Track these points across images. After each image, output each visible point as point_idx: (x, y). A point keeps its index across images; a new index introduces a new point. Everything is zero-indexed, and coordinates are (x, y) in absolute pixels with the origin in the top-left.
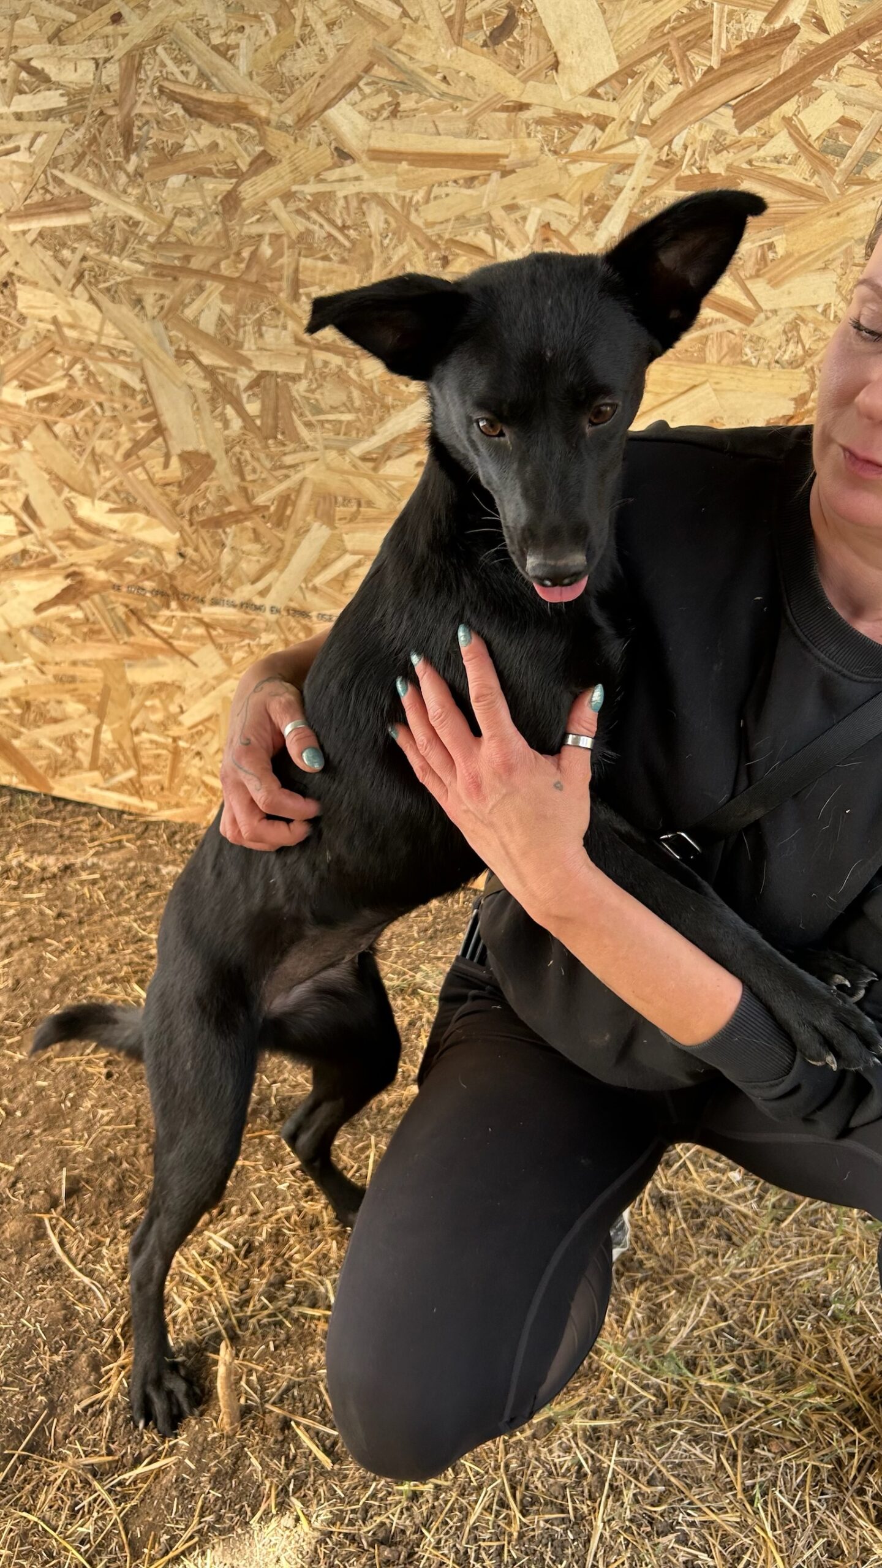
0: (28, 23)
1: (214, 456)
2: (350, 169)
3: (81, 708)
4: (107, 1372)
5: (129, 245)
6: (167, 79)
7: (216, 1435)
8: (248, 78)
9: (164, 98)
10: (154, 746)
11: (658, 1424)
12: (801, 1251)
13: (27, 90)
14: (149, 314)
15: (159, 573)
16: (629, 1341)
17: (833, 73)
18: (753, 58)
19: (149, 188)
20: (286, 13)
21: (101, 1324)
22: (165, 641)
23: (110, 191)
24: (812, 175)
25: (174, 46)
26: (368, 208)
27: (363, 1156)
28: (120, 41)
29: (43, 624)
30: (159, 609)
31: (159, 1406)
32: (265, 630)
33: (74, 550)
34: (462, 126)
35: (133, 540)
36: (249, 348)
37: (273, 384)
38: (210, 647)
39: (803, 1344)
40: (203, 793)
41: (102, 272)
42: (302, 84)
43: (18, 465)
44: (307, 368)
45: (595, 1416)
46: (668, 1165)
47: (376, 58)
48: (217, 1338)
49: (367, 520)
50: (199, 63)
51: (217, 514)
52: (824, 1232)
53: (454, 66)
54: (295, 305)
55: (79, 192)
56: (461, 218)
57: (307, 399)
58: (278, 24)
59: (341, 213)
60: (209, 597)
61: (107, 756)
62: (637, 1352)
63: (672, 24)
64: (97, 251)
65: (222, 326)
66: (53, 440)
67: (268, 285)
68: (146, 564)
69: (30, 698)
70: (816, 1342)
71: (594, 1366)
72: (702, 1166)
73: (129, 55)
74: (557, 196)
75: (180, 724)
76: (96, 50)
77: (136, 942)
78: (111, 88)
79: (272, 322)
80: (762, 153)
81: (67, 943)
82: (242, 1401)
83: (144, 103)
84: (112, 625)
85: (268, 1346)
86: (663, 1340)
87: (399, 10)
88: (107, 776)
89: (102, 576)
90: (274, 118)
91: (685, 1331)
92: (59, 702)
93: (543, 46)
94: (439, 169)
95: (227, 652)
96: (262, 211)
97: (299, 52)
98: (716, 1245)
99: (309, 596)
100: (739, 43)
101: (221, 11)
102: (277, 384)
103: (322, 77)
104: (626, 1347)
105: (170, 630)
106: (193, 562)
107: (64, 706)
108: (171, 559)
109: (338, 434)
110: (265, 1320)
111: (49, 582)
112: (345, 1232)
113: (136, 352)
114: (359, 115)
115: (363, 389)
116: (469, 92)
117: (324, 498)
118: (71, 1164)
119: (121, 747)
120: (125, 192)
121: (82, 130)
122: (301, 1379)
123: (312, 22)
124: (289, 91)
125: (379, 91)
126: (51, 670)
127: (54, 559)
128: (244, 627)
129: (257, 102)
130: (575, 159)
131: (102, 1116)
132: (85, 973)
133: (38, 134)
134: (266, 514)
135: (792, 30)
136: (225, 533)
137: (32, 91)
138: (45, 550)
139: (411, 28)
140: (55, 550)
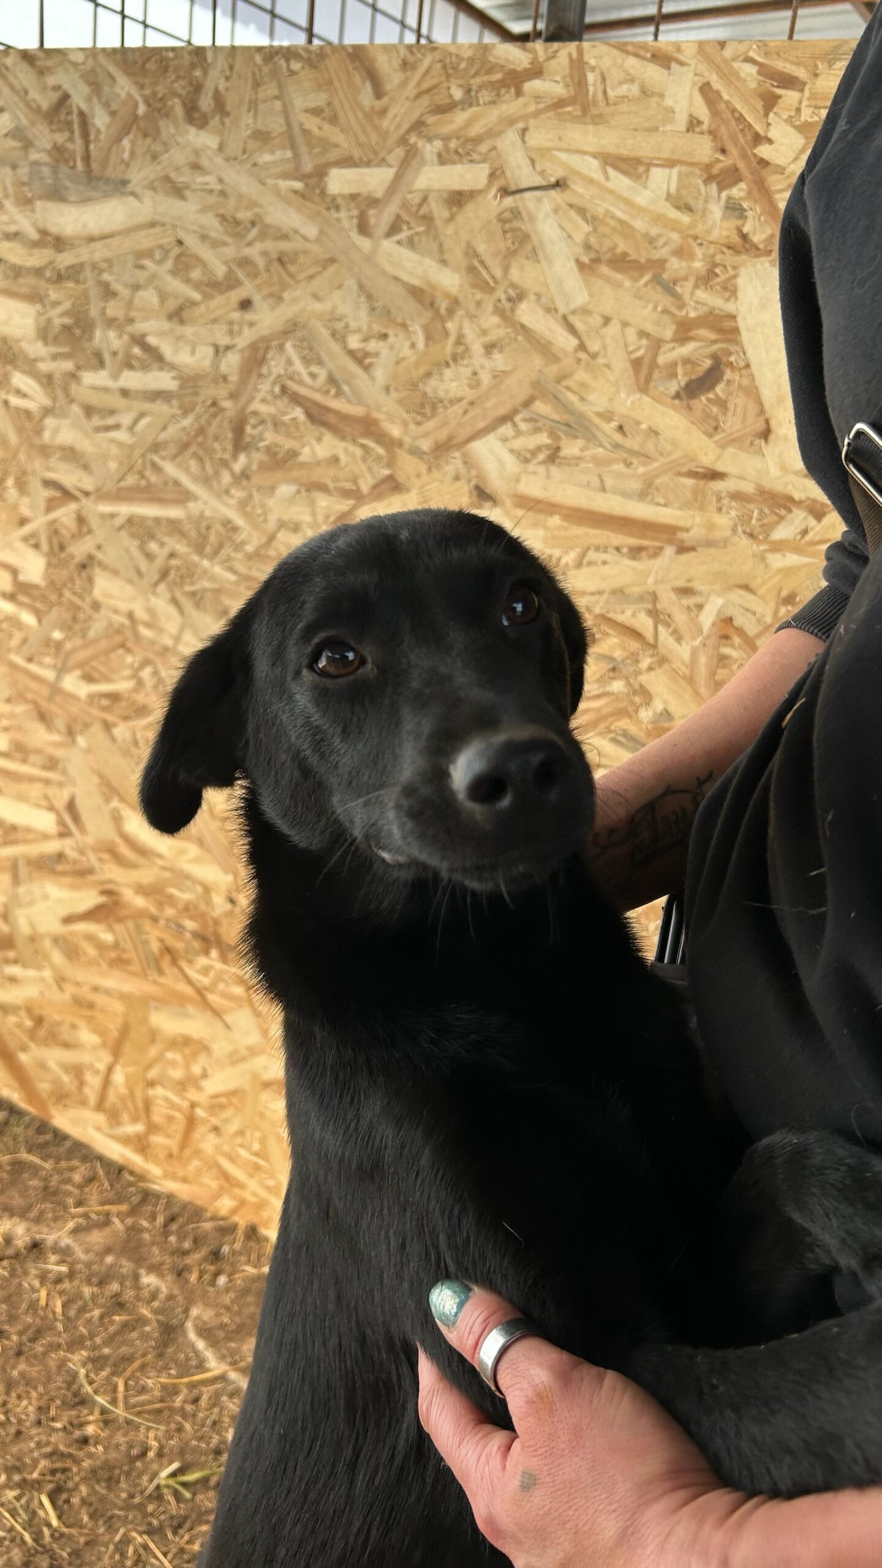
0: (148, 297)
2: (490, 513)
3: (96, 1040)
5: (223, 551)
6: (291, 378)
8: (384, 392)
9: (286, 400)
10: (168, 1105)
13: (138, 366)
15: (203, 915)
19: (255, 494)
20: (439, 326)
22: (199, 992)
23: (210, 488)
25: (305, 344)
28: (246, 330)
29: (69, 937)
30: (197, 953)
33: (114, 866)
34: (636, 485)
35: (180, 870)
40: (215, 1175)
41: (189, 574)
42: (446, 408)
43: (69, 761)
47: (539, 390)
50: (330, 366)
53: (634, 415)
55: (177, 483)
56: (619, 593)
58: (428, 338)
61: (116, 1101)
64: (187, 550)
66: (109, 743)
68: (190, 901)
69: (44, 1012)
73: (254, 347)
74: (746, 587)
75: (199, 1088)
76: (218, 335)
78: (229, 379)
83: (263, 400)
84: (142, 957)
87: (573, 342)
88: (113, 1122)
89: (140, 902)
90: (407, 440)
92: (74, 1027)
93: (752, 409)
94: (598, 532)
97: (448, 373)
101: (363, 313)
103: (472, 403)
105: (205, 981)
107: (78, 1032)
108: (219, 902)
111: (81, 894)
114: (509, 454)
116: (650, 447)
119: (132, 1095)
120: (227, 492)
121: (191, 418)
123: (468, 341)
124: (429, 414)
125: (537, 430)
126: (70, 990)
127: (90, 871)
129: (391, 419)
130: (778, 547)
133: (142, 415)
137: (143, 368)
138: (84, 859)
139: (588, 364)
140: (93, 859)
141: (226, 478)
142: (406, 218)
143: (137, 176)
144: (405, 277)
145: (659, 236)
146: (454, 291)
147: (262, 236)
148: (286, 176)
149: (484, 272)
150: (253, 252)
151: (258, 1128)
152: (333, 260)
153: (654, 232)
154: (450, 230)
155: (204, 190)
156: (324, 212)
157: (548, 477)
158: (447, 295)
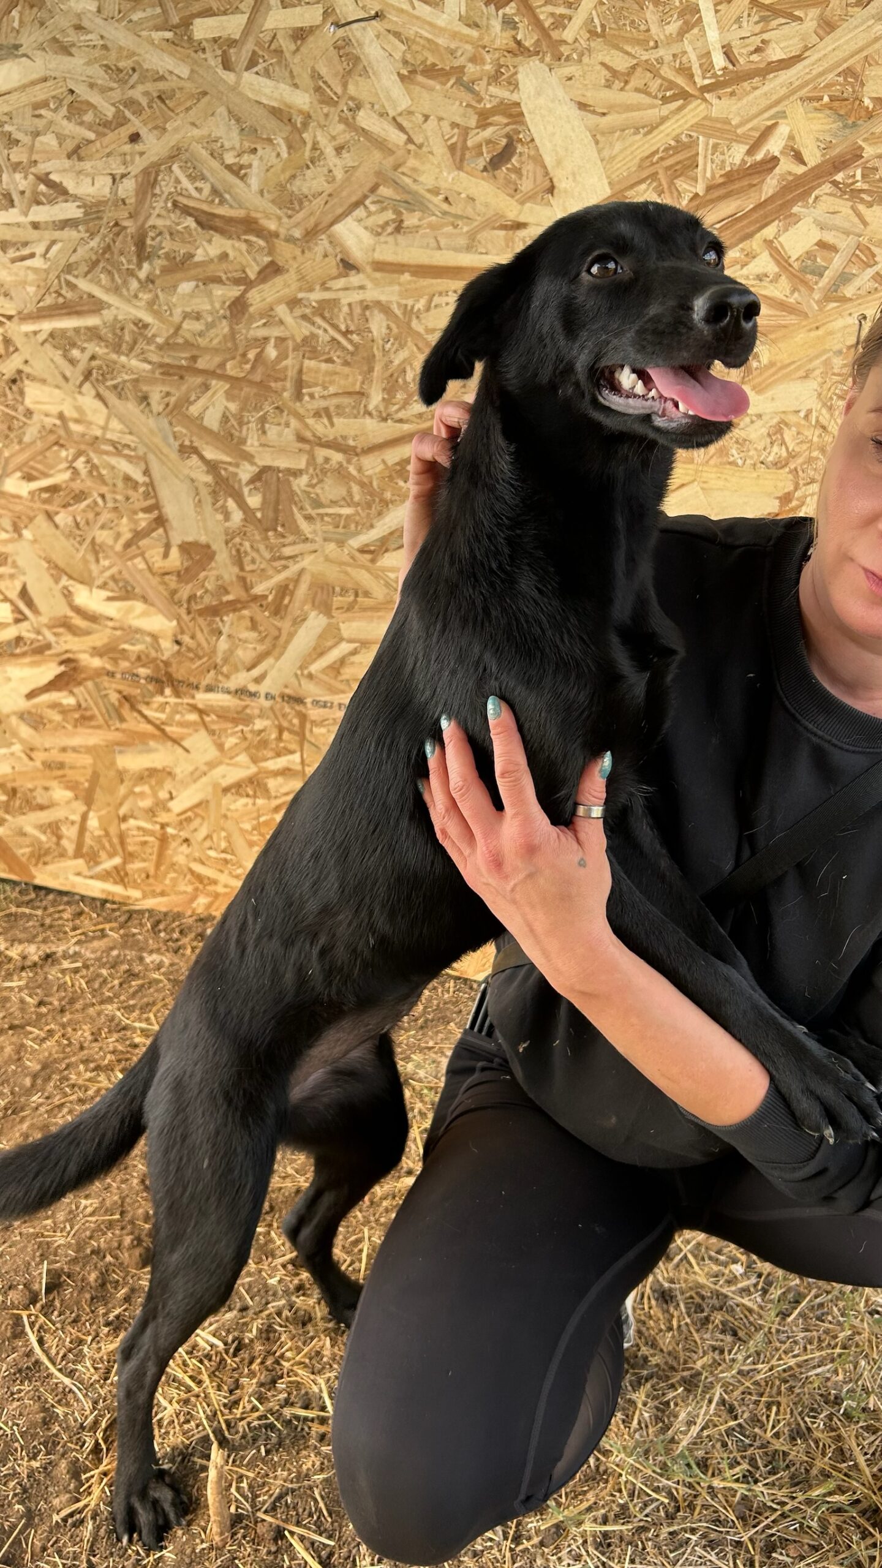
0: (49, 140)
1: (214, 547)
2: (355, 279)
3: (69, 794)
4: (88, 1480)
5: (138, 346)
6: (181, 194)
7: (204, 1545)
8: (259, 196)
9: (178, 212)
10: (141, 833)
11: (671, 1529)
12: (809, 1347)
13: (44, 201)
14: (155, 411)
15: (155, 660)
16: (637, 1442)
17: (811, 201)
18: (737, 186)
19: (160, 294)
20: (297, 137)
21: (82, 1427)
22: (158, 727)
23: (121, 295)
24: (793, 292)
25: (189, 164)
26: (372, 315)
27: (356, 1250)
28: (137, 158)
29: (34, 711)
30: (152, 695)
31: (144, 1517)
32: (259, 717)
33: (69, 637)
34: (462, 241)
35: (130, 627)
36: (252, 444)
37: (275, 478)
38: (203, 733)
39: (817, 1442)
40: (189, 881)
41: (110, 370)
42: (311, 202)
43: (17, 554)
44: (308, 464)
45: (605, 1521)
46: (670, 1259)
47: (382, 178)
48: (206, 1440)
49: (364, 609)
50: (212, 180)
51: (214, 603)
52: (831, 1326)
53: (456, 188)
54: (298, 404)
55: (91, 296)
57: (308, 493)
58: (290, 147)
59: (345, 319)
60: (204, 683)
61: (93, 844)
62: (647, 1452)
63: (660, 155)
64: (106, 351)
65: (226, 422)
66: (53, 529)
67: (273, 385)
68: (142, 652)
69: (16, 784)
70: (829, 1440)
71: (602, 1469)
72: (703, 1259)
73: (146, 172)
75: (169, 810)
76: (114, 166)
77: (119, 1031)
78: (127, 201)
79: (275, 420)
80: (745, 271)
81: (48, 1031)
82: (233, 1510)
83: (159, 216)
84: (104, 711)
85: (259, 1451)
86: (672, 1440)
87: (404, 137)
88: (92, 863)
89: (96, 662)
90: (282, 232)
91: (695, 1430)
92: (46, 789)
93: (540, 172)
94: (439, 281)
95: (219, 737)
96: (269, 316)
97: (309, 173)
98: (722, 1341)
99: (303, 682)
100: (723, 172)
101: (235, 134)
102: (278, 478)
103: (330, 195)
104: (635, 1448)
105: (163, 716)
106: (189, 650)
107: (51, 792)
108: (167, 646)
109: (338, 527)
110: (256, 1423)
111: (42, 669)
112: (339, 1328)
113: (140, 446)
114: (363, 230)
115: (362, 485)
116: (469, 212)
117: (322, 588)
118: (52, 1257)
119: (107, 834)
120: (136, 296)
121: (97, 239)
122: (295, 1486)
123: (321, 146)
125: (383, 209)
126: (39, 756)
127: (48, 646)
128: (238, 713)
129: (268, 217)
131: (86, 1207)
132: (67, 1061)
133: (53, 242)
134: (264, 603)
135: (772, 162)
136: (222, 621)
137: (50, 202)
138: (40, 638)
139: (416, 153)
140: (50, 637)
141: (134, 285)
142: (261, 53)
143: (28, 40)
144: (265, 102)
145: (457, 48)
146: (306, 108)
147: (142, 80)
148: (157, 28)
149: (328, 90)
150: (137, 94)
151: (223, 829)
152: (205, 93)
153: (453, 46)
154: (297, 59)
155: (88, 46)
156: (193, 54)
157: (397, 244)
158: (301, 112)
